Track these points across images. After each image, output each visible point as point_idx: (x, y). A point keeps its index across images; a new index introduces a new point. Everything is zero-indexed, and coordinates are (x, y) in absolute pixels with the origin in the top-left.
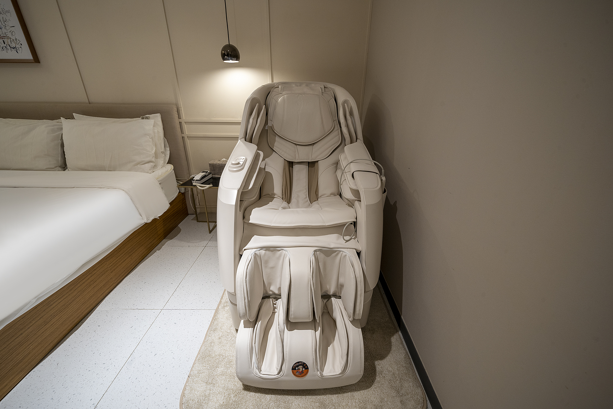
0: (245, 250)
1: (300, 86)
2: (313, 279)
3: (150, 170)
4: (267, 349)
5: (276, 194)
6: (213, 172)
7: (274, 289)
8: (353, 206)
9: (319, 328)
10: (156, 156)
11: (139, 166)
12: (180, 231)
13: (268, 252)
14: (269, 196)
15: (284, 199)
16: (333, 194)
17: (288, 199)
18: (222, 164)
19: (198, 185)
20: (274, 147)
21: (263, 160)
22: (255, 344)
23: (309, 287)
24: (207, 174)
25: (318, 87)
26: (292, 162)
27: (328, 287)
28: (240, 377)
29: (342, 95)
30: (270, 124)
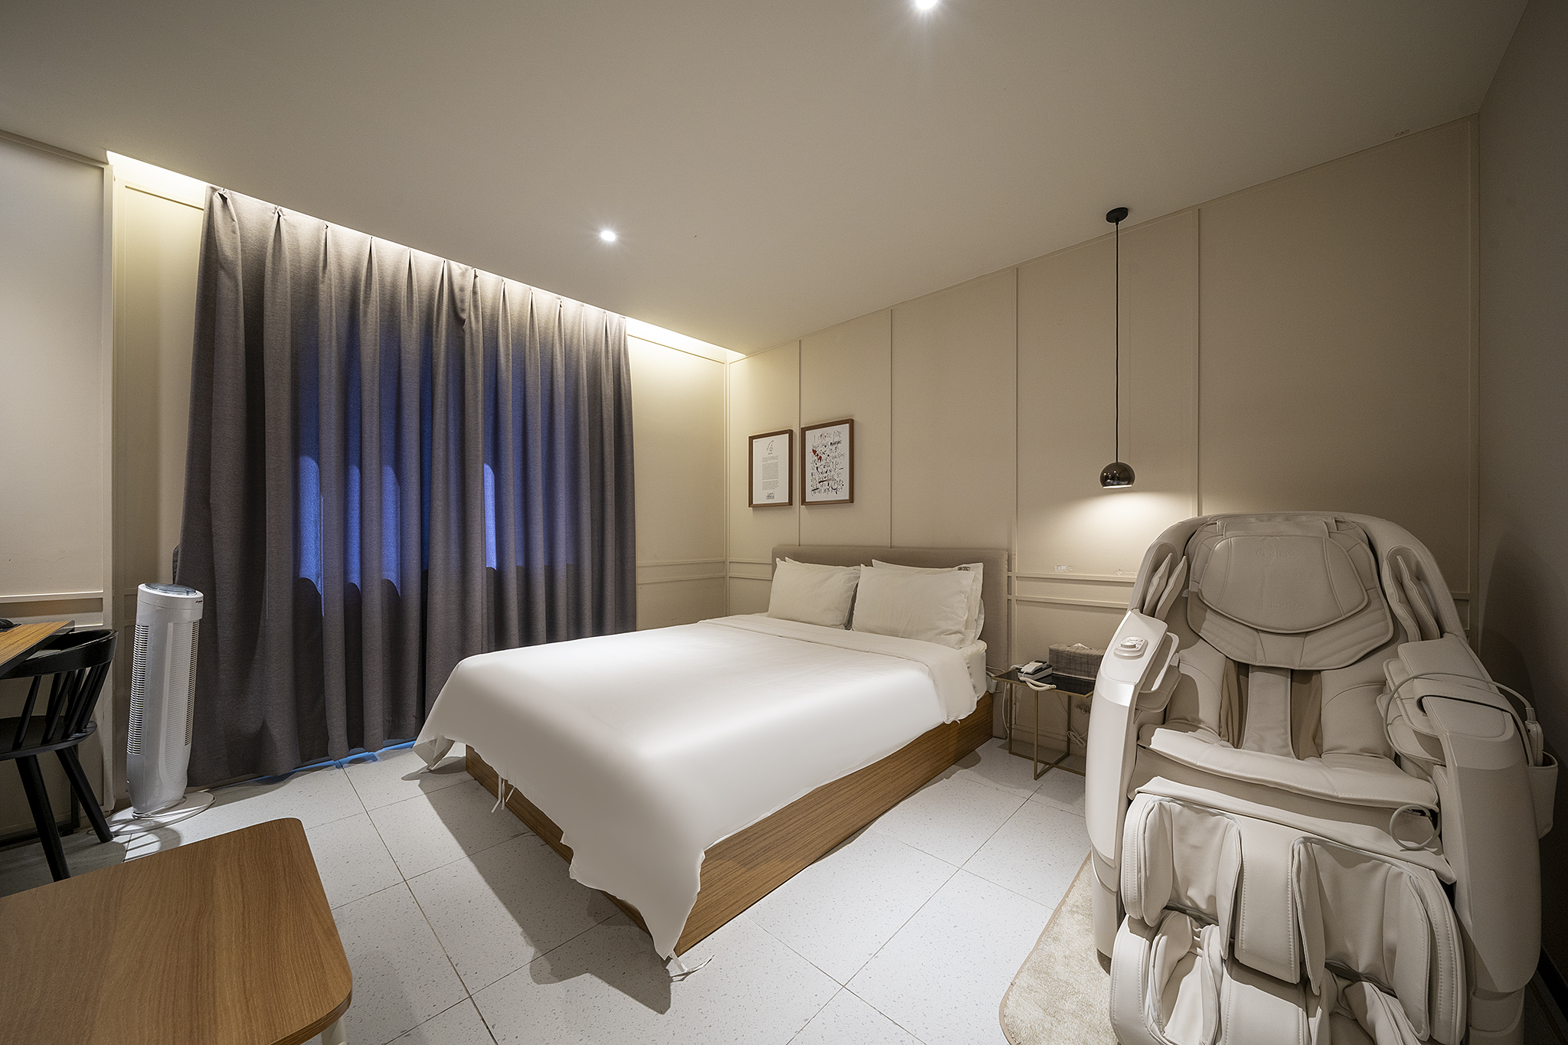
0: (1139, 792)
1: (1269, 520)
2: (1299, 881)
3: (957, 644)
4: (1178, 1005)
5: (1203, 722)
6: (1054, 665)
7: (1196, 896)
8: (1429, 778)
9: (1319, 1010)
10: (967, 625)
11: (942, 636)
12: (978, 760)
13: (1186, 811)
14: (1185, 721)
15: (1223, 736)
16: (1373, 753)
17: (1233, 738)
18: (1074, 653)
19: (1029, 680)
20: (1202, 631)
21: (1177, 651)
22: (1154, 967)
23: (1290, 896)
24: (1045, 666)
25: (1320, 521)
26: (1248, 665)
27: (1350, 946)
28: (1116, 1022)
29: (1389, 537)
30: (1193, 587)
